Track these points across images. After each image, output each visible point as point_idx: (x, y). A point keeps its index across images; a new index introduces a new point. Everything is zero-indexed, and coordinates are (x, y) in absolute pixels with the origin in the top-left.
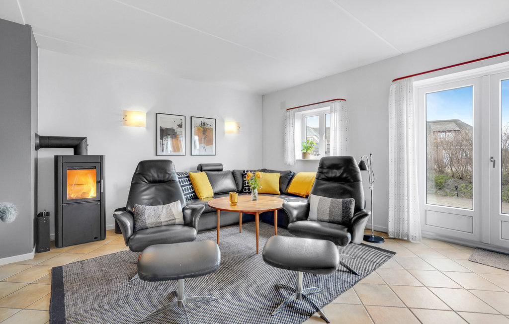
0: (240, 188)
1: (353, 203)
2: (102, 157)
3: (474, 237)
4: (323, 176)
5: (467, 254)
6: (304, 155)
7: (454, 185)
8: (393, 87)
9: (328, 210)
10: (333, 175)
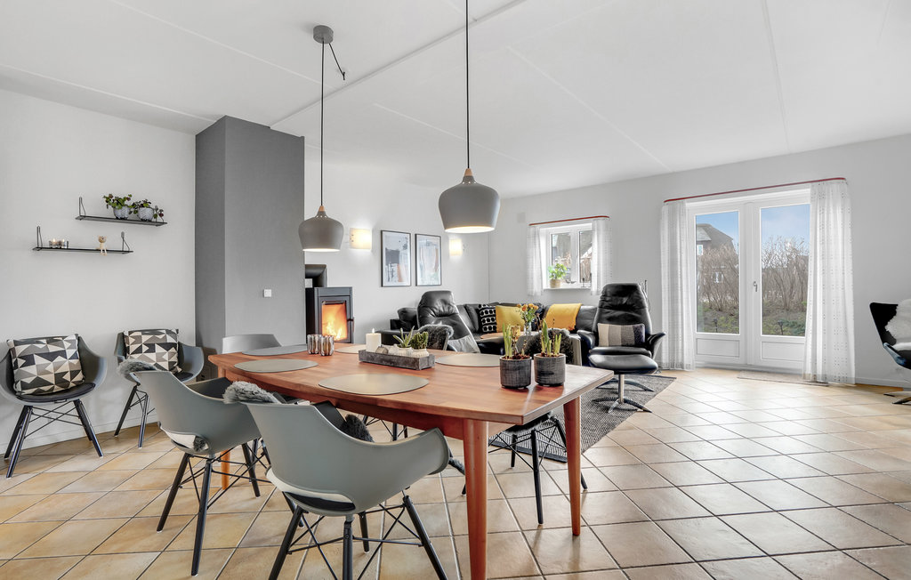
0: (477, 328)
1: (644, 328)
2: (350, 288)
3: (740, 361)
4: (606, 304)
5: (735, 375)
6: (554, 282)
7: (713, 319)
8: (665, 208)
9: (620, 335)
10: (619, 303)
